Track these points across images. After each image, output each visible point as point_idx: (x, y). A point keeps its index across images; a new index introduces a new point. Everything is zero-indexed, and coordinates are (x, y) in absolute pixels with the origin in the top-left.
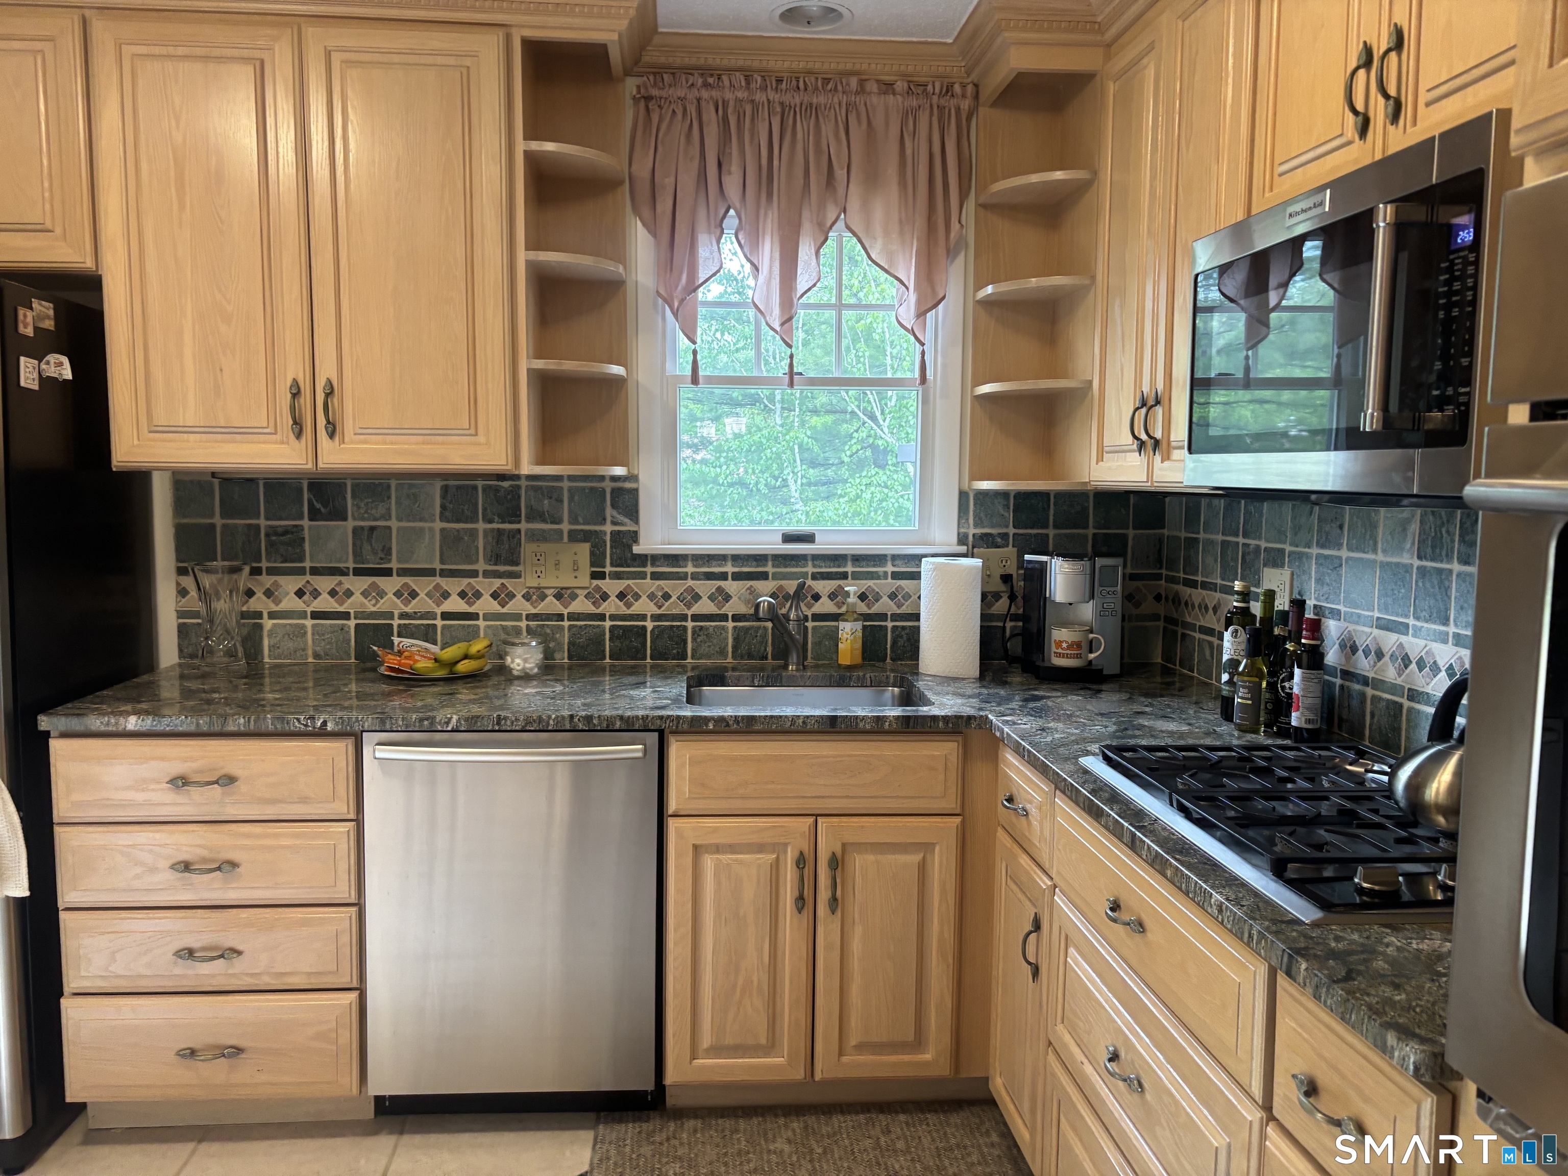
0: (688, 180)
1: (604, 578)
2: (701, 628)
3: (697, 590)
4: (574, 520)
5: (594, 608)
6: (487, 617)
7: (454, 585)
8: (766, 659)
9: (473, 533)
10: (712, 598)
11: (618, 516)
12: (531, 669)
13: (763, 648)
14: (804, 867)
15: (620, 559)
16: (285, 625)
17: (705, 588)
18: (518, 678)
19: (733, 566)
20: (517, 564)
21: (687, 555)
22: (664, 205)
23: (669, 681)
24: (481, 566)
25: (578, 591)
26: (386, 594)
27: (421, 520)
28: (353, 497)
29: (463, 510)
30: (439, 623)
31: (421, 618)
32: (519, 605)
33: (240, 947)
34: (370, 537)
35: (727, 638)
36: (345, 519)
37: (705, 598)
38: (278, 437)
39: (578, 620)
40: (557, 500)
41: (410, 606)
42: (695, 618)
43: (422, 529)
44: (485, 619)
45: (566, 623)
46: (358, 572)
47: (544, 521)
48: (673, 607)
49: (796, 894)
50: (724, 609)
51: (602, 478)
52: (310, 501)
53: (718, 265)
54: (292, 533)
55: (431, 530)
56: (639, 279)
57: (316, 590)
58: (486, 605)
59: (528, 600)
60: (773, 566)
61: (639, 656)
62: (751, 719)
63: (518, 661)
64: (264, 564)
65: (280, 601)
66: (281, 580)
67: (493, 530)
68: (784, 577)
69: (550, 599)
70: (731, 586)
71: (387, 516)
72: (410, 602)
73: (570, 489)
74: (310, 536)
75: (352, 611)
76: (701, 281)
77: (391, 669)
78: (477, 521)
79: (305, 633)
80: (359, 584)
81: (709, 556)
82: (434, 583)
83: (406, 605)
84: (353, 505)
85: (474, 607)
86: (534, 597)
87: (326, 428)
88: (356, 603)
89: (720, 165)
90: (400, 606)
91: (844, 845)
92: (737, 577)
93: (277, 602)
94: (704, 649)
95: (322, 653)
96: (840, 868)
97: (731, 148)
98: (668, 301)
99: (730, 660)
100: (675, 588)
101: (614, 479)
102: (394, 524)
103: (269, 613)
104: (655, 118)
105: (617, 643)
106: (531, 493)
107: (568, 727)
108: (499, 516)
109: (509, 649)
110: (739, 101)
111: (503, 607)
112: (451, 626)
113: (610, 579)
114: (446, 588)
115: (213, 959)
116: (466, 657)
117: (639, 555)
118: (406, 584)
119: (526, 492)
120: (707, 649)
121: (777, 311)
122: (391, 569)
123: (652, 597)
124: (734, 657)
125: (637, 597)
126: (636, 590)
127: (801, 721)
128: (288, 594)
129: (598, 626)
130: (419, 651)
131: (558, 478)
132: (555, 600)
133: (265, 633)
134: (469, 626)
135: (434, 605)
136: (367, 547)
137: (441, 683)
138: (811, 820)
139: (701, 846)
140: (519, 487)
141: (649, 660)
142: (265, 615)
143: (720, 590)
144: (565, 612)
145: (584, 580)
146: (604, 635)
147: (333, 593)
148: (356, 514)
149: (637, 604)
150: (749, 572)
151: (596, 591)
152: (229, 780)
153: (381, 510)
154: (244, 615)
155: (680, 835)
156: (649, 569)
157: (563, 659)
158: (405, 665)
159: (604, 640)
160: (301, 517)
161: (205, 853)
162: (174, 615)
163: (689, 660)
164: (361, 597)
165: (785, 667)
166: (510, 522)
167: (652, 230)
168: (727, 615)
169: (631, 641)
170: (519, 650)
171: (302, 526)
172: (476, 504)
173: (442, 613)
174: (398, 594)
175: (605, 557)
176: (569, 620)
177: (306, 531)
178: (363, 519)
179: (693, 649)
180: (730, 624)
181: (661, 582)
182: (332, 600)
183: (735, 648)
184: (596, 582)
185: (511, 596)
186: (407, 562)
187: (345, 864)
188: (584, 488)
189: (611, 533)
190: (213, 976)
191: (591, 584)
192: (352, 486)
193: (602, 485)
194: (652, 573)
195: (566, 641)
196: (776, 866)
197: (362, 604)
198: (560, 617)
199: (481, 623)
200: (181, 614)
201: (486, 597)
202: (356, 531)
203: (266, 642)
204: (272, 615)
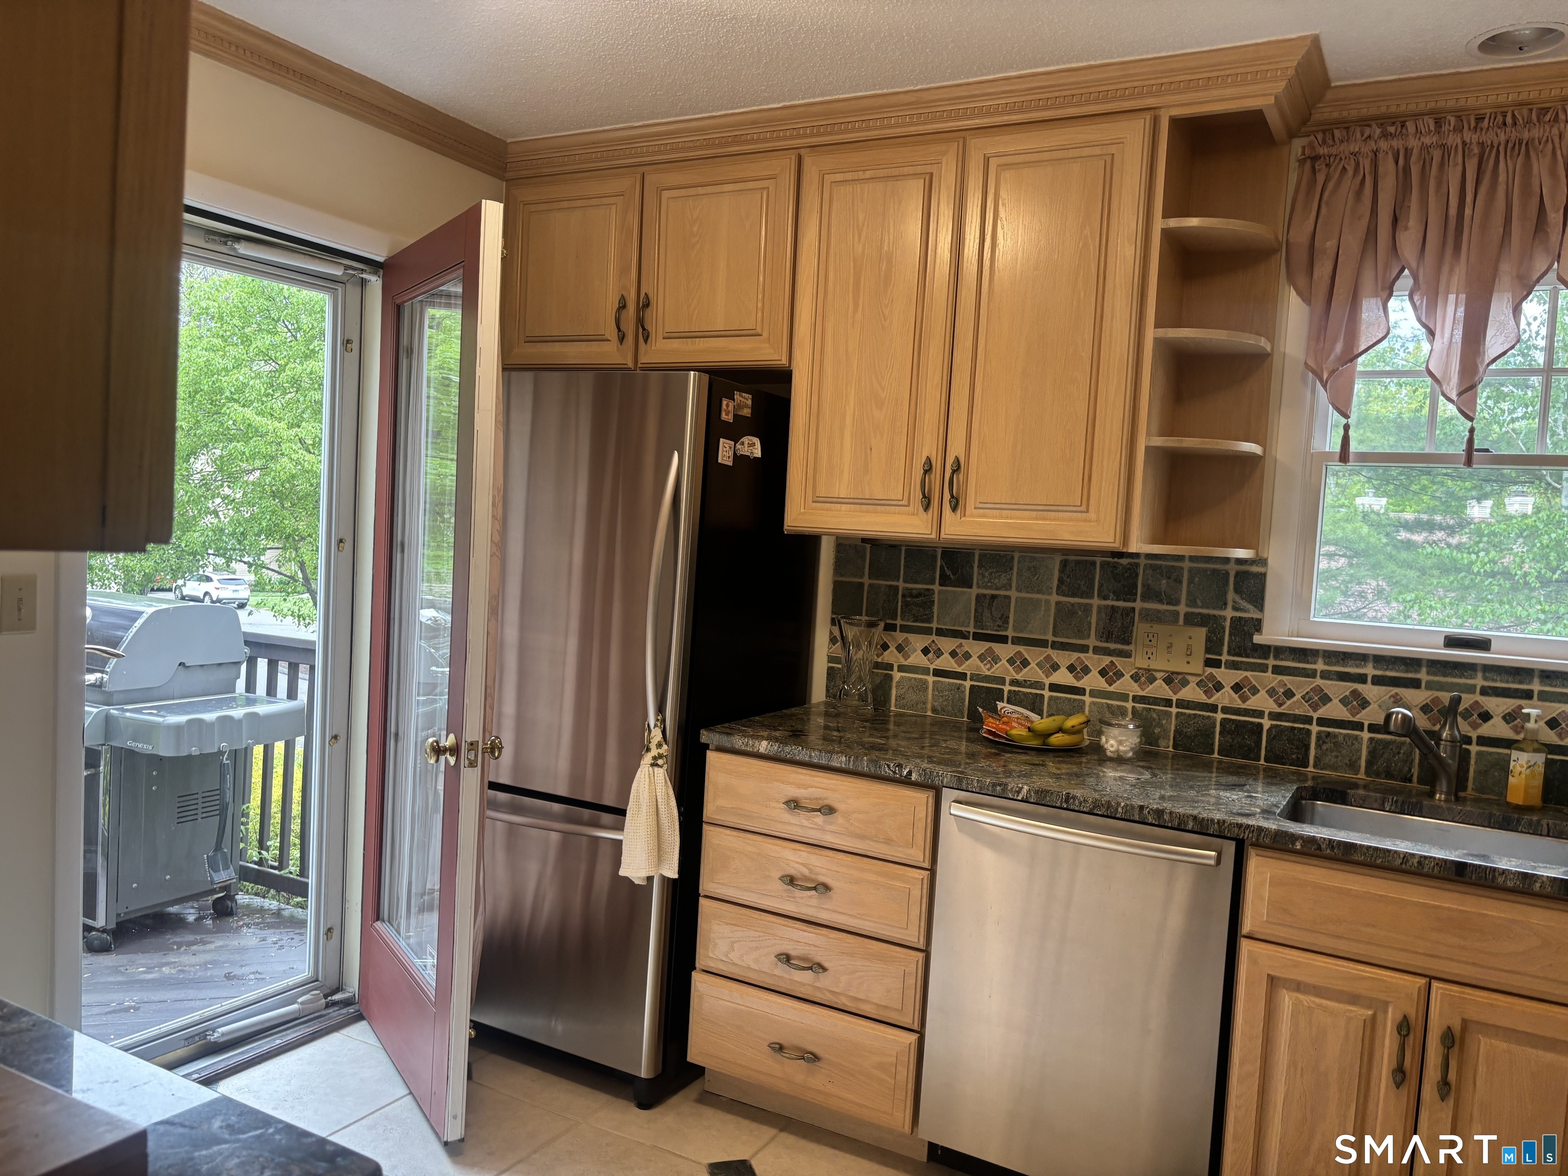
0: (1352, 241)
1: (1220, 667)
2: (1328, 734)
3: (1326, 691)
4: (1192, 602)
5: (1205, 697)
6: (1093, 693)
7: (1064, 658)
8: (1410, 781)
9: (1087, 609)
10: (1344, 702)
11: (1241, 601)
12: (1126, 752)
13: (1406, 769)
14: (1408, 1035)
15: (1239, 647)
16: (910, 679)
17: (1337, 689)
18: (1111, 759)
19: (1374, 667)
20: (1129, 643)
21: (1317, 651)
22: (1323, 270)
23: (1273, 788)
24: (1092, 642)
25: (1189, 678)
26: (1001, 660)
27: (1038, 592)
28: (979, 567)
29: (1079, 585)
30: (1047, 693)
31: (1030, 687)
32: (1126, 685)
33: (826, 964)
34: (990, 605)
35: (1360, 750)
36: (971, 587)
37: (1336, 701)
38: (911, 508)
39: (1187, 708)
40: (1175, 580)
41: (1021, 674)
42: (1322, 722)
43: (1038, 601)
44: (1091, 695)
45: (1174, 710)
46: (978, 637)
47: (1161, 601)
48: (1296, 706)
49: (1394, 1065)
50: (1358, 716)
51: (1227, 560)
52: (942, 567)
53: (1385, 331)
54: (924, 596)
55: (1047, 602)
56: (1286, 351)
57: (939, 649)
58: (1093, 681)
59: (1136, 681)
60: (1428, 673)
61: (1252, 755)
62: (1350, 847)
63: (1112, 742)
64: (899, 622)
65: (909, 657)
66: (912, 637)
67: (1106, 607)
68: (1442, 687)
69: (1159, 682)
70: (1369, 691)
71: (1008, 587)
72: (1021, 670)
73: (1191, 570)
74: (939, 600)
75: (969, 673)
76: (1362, 348)
77: (990, 732)
78: (1092, 597)
79: (927, 688)
80: (977, 648)
81: (1345, 654)
82: (1045, 655)
83: (1017, 673)
84: (978, 573)
85: (1081, 682)
86: (1143, 679)
87: (950, 502)
88: (973, 665)
89: (1395, 221)
90: (1011, 673)
91: (1465, 1023)
92: (1378, 681)
93: (906, 657)
94: (1329, 759)
95: (939, 708)
96: (1456, 1047)
97: (1410, 201)
98: (1318, 375)
99: (1362, 775)
100: (1301, 686)
101: (1239, 561)
102: (1013, 594)
103: (899, 666)
104: (1321, 178)
105: (1228, 738)
106: (1150, 572)
107: (1137, 818)
108: (1114, 593)
109: (1105, 728)
110: (1425, 148)
111: (1110, 685)
112: (1057, 698)
113: (1226, 668)
114: (1055, 660)
115: (804, 969)
116: (1060, 730)
117: (1260, 645)
118: (1019, 653)
119: (1144, 571)
120: (1333, 760)
121: (1455, 379)
122: (1007, 637)
123: (1272, 692)
124: (1367, 773)
125: (1255, 691)
126: (1254, 683)
127: (1416, 861)
128: (916, 651)
129: (1209, 717)
130: (1018, 718)
131: (1180, 558)
132: (1164, 684)
133: (894, 684)
134: (1075, 700)
135: (1043, 676)
136: (987, 614)
137: (1033, 753)
138: (1423, 981)
139: (1278, 978)
140: (1137, 565)
141: (1262, 762)
142: (896, 668)
143: (1355, 694)
144: (1174, 698)
145: (1197, 666)
146: (1215, 727)
147: (953, 654)
148: (980, 582)
149: (1253, 698)
150: (1395, 678)
151: (1209, 680)
152: (829, 810)
153: (1004, 579)
154: (877, 665)
155: (1253, 961)
156: (1271, 662)
157: (1168, 747)
158: (1001, 730)
159: (1214, 733)
160: (933, 583)
161: (806, 871)
162: (825, 659)
163: (1310, 769)
164: (978, 660)
165: (1431, 795)
166: (1124, 600)
167: (1306, 297)
168: (1362, 724)
169: (1244, 738)
170: (1115, 731)
171: (933, 590)
172: (1092, 580)
173: (1050, 684)
174: (1011, 661)
175: (1223, 645)
176: (1177, 707)
177: (936, 595)
178: (986, 587)
179: (1316, 757)
180: (1366, 735)
181: (1285, 678)
182: (952, 661)
183: (1369, 763)
184: (1209, 670)
185: (1119, 675)
186: (1021, 631)
187: (917, 911)
188: (1206, 570)
189: (1232, 619)
190: (803, 984)
191: (1204, 671)
192: (980, 555)
193: (1227, 567)
194: (1274, 666)
195: (1173, 728)
196: (1371, 1025)
197: (978, 668)
198: (1168, 703)
199: (1087, 699)
200: (831, 659)
201: (1094, 673)
202: (978, 597)
203: (894, 692)
204: (902, 668)
